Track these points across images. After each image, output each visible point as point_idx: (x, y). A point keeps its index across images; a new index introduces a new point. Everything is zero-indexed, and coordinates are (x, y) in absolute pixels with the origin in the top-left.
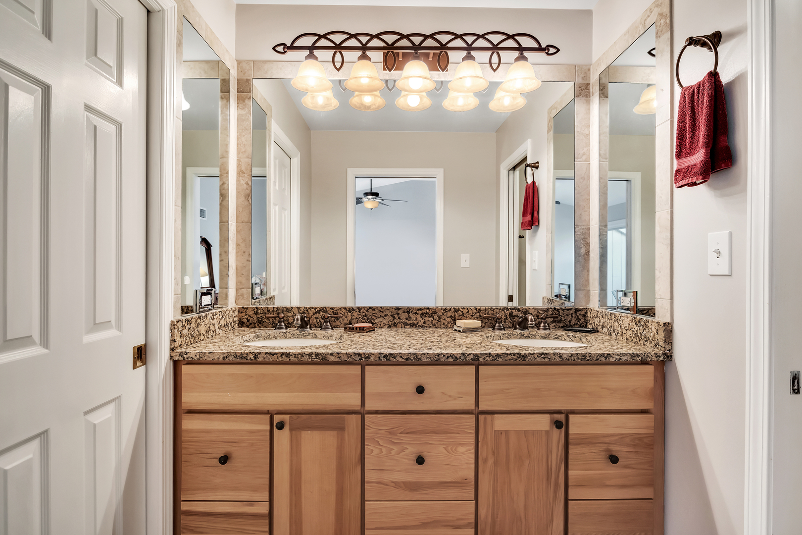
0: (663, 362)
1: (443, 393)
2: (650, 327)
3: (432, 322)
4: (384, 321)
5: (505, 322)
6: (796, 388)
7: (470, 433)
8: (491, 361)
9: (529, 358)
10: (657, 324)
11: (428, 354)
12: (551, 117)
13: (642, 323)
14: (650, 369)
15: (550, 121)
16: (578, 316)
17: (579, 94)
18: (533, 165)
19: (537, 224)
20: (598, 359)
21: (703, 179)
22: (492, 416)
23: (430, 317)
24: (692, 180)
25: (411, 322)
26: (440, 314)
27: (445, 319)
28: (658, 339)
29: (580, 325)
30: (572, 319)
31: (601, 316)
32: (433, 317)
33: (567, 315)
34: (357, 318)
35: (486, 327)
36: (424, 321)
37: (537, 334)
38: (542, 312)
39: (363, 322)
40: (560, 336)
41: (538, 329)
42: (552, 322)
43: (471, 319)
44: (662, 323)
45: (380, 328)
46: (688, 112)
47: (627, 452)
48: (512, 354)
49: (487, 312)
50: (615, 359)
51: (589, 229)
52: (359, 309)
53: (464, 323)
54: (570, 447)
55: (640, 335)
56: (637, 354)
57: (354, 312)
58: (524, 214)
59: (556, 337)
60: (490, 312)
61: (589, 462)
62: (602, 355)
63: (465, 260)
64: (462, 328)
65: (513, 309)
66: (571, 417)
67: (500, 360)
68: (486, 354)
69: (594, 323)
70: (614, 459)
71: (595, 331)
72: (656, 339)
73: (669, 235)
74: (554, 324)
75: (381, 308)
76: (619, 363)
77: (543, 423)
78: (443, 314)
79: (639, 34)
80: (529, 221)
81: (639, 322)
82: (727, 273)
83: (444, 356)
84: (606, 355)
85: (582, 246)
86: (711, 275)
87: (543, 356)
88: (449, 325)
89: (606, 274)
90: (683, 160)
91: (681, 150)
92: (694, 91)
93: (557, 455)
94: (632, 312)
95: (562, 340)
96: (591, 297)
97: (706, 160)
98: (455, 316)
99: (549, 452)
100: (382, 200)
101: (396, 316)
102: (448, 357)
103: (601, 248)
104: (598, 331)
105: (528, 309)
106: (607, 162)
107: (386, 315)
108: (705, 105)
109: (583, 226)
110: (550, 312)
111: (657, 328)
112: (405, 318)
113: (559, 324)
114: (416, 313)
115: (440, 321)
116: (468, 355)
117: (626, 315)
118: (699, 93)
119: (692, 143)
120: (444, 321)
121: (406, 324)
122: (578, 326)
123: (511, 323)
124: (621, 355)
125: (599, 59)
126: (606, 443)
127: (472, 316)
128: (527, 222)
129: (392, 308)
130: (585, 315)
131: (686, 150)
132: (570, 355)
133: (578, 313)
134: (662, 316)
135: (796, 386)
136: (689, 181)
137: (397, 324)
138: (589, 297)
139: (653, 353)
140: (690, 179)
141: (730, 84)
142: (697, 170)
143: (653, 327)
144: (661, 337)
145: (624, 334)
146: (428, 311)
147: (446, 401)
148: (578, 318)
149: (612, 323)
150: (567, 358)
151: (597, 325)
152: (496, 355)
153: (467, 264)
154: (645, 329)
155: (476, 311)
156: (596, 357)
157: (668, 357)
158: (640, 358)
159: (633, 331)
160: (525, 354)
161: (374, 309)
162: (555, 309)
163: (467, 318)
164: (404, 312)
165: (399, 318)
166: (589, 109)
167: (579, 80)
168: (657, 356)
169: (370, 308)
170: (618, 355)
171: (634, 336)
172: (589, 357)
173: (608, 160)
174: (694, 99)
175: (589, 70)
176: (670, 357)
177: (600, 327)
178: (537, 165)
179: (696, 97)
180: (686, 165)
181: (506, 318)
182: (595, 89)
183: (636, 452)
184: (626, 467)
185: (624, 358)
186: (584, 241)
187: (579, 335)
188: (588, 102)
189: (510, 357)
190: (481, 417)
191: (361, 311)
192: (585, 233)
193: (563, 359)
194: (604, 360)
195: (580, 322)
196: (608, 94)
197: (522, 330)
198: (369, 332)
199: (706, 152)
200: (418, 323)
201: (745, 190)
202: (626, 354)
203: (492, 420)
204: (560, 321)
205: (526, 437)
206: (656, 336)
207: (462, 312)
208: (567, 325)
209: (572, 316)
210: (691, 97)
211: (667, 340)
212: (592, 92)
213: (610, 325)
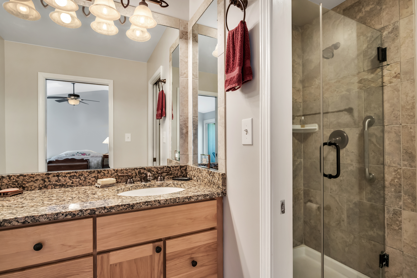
0: (222, 198)
1: (63, 245)
2: (216, 176)
3: (79, 182)
4: (35, 185)
5: (135, 177)
6: (283, 210)
7: (89, 271)
8: (105, 213)
9: (136, 206)
10: (219, 175)
11: (46, 215)
12: (171, 53)
13: (212, 174)
14: (215, 202)
15: (170, 55)
16: (182, 170)
17: (182, 37)
18: (162, 81)
19: (164, 116)
20: (184, 201)
21: (238, 85)
22: (108, 254)
23: (77, 178)
24: (233, 86)
25: (61, 183)
26: (86, 175)
27: (90, 179)
28: (219, 184)
29: (183, 176)
30: (178, 172)
31: (193, 170)
32: (80, 178)
33: (175, 170)
34: (7, 184)
35: (121, 182)
36: (72, 181)
37: (155, 185)
38: (160, 169)
39: (14, 187)
40: (169, 184)
41: (157, 181)
42: (166, 175)
43: (110, 177)
44: (221, 174)
45: (31, 190)
46: (231, 45)
47: (202, 256)
48: (123, 205)
49: (122, 171)
50: (194, 199)
51: (188, 118)
52: (9, 177)
53: (102, 181)
54: (167, 262)
55: (211, 181)
56: (207, 195)
57: (4, 179)
58: (158, 110)
59: (167, 185)
60: (125, 171)
61: (179, 269)
62: (187, 198)
63: (128, 137)
64: (101, 185)
65: (141, 169)
66: (168, 242)
67: (113, 211)
68: (101, 208)
69: (190, 174)
70: (194, 264)
71: (190, 179)
72: (218, 184)
73: (224, 121)
74: (168, 176)
75: (32, 174)
76: (197, 201)
77: (148, 250)
78: (88, 175)
79: (210, 2)
80: (160, 114)
81: (211, 173)
82: (251, 143)
83: (63, 214)
84: (189, 198)
85: (184, 128)
86: (244, 145)
87: (146, 204)
88: (93, 183)
89: (198, 145)
90: (229, 74)
91: (228, 68)
92: (234, 32)
93: (158, 270)
94: (208, 167)
95: (170, 187)
96: (189, 159)
97: (240, 74)
98: (98, 176)
99: (152, 269)
100: (82, 100)
101: (46, 180)
102: (66, 215)
103: (195, 129)
104: (192, 179)
105: (151, 168)
106: (197, 80)
107: (37, 180)
108: (239, 40)
109: (185, 116)
110: (165, 169)
111: (218, 177)
112: (55, 180)
113: (170, 176)
114: (65, 176)
115: (86, 181)
116: (85, 211)
117: (204, 169)
118: (236, 33)
119: (233, 64)
120: (89, 181)
121: (55, 186)
122: (182, 176)
123: (140, 178)
124: (198, 197)
125: (192, 18)
126: (189, 254)
127: (111, 175)
128: (159, 115)
129: (43, 174)
130: (186, 170)
131: (230, 68)
132: (166, 200)
133: (182, 169)
134: (221, 170)
135: (283, 209)
136: (231, 86)
137: (48, 185)
138: (188, 159)
139: (216, 193)
140: (232, 85)
141: (252, 30)
142: (235, 79)
143: (217, 176)
144: (220, 182)
145: (204, 181)
146: (75, 174)
147: (66, 251)
148: (182, 172)
149: (198, 174)
150: (164, 203)
151: (191, 175)
152: (110, 208)
153: (129, 140)
154: (213, 178)
155: (114, 172)
156: (182, 200)
157: (224, 194)
158: (209, 197)
159: (208, 179)
160: (133, 204)
161: (25, 176)
162: (168, 167)
163: (107, 177)
164: (54, 176)
165: (50, 181)
166: (188, 47)
167: (182, 29)
168: (218, 194)
169: (20, 175)
170: (196, 197)
171: (208, 182)
172: (178, 200)
173: (198, 79)
174: (234, 37)
175: (187, 24)
176: (225, 194)
177: (193, 176)
178: (165, 81)
179: (235, 36)
180: (230, 77)
181: (136, 175)
182: (190, 36)
183: (207, 255)
184: (202, 266)
185: (200, 198)
186: (185, 125)
187: (180, 182)
188: (187, 43)
189: (121, 208)
190: (99, 257)
191: (12, 178)
192: (186, 121)
193: (161, 204)
194: (187, 201)
195: (183, 174)
196: (198, 41)
197: (146, 182)
198: (13, 196)
199: (239, 69)
200: (66, 184)
201: (259, 93)
202: (201, 195)
203: (108, 257)
204: (171, 174)
205: (135, 263)
206: (218, 182)
207: (104, 173)
208: (175, 176)
209: (178, 171)
210: (233, 35)
211: (224, 184)
212: (189, 37)
213: (197, 175)
